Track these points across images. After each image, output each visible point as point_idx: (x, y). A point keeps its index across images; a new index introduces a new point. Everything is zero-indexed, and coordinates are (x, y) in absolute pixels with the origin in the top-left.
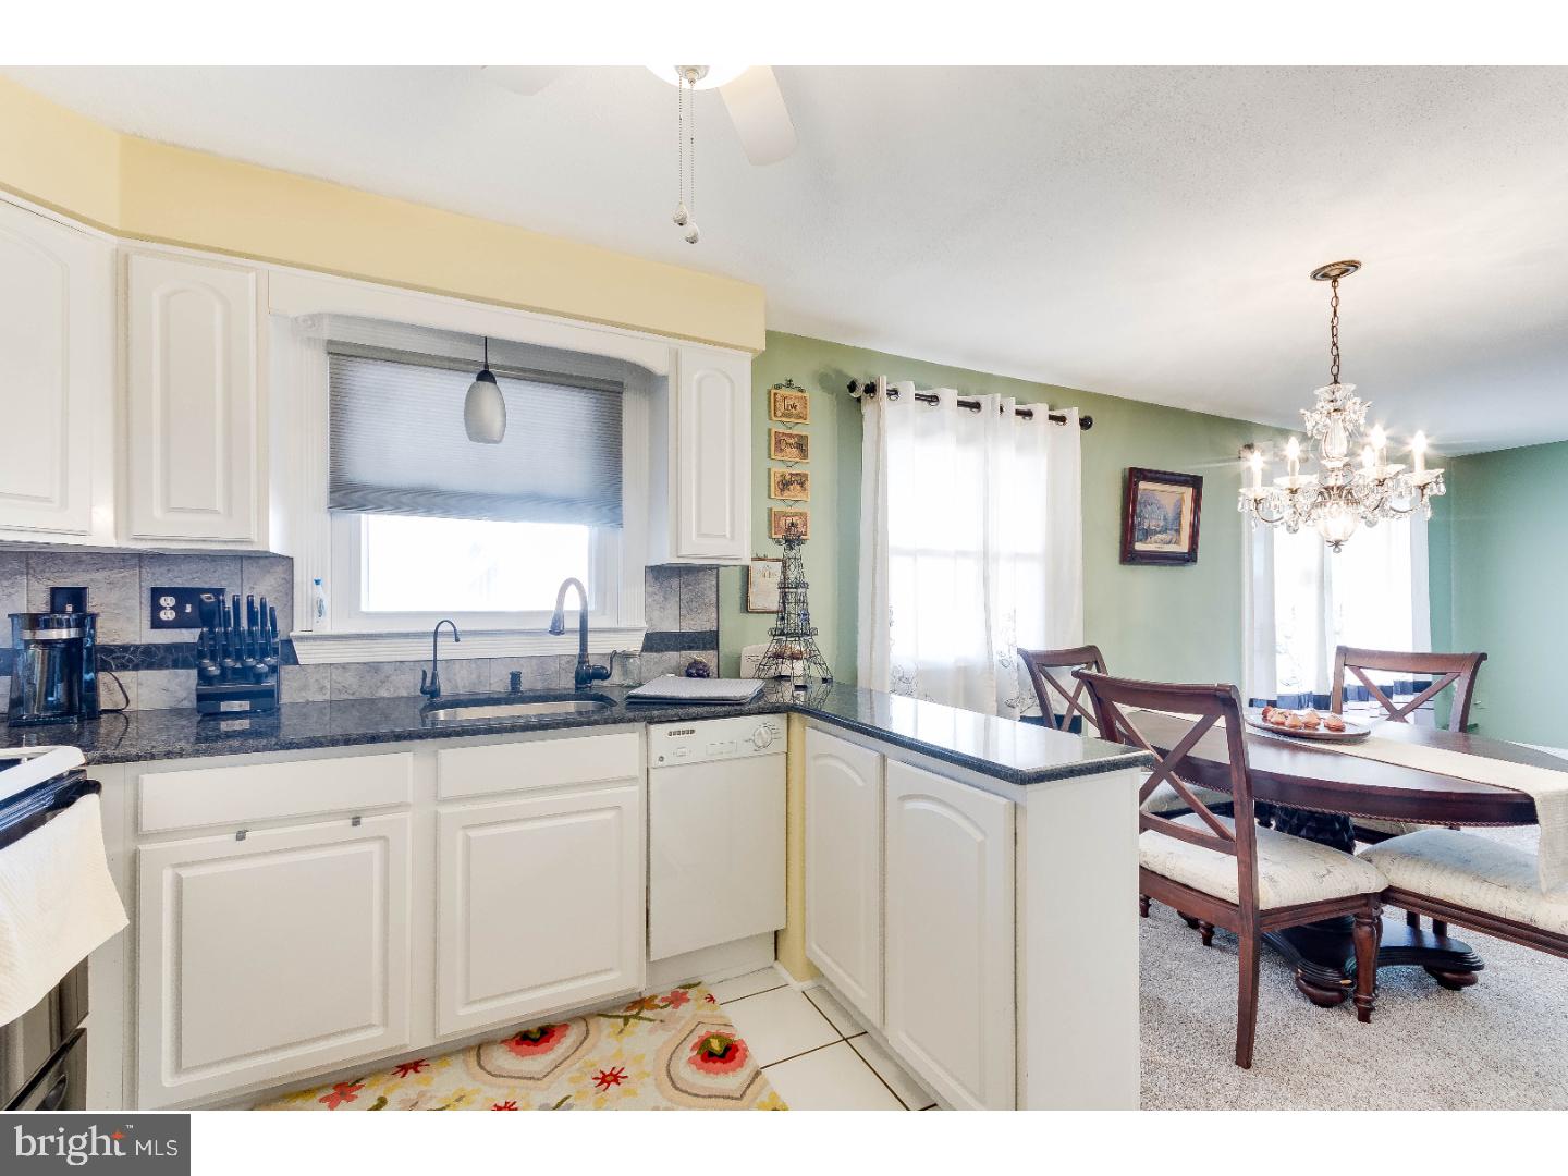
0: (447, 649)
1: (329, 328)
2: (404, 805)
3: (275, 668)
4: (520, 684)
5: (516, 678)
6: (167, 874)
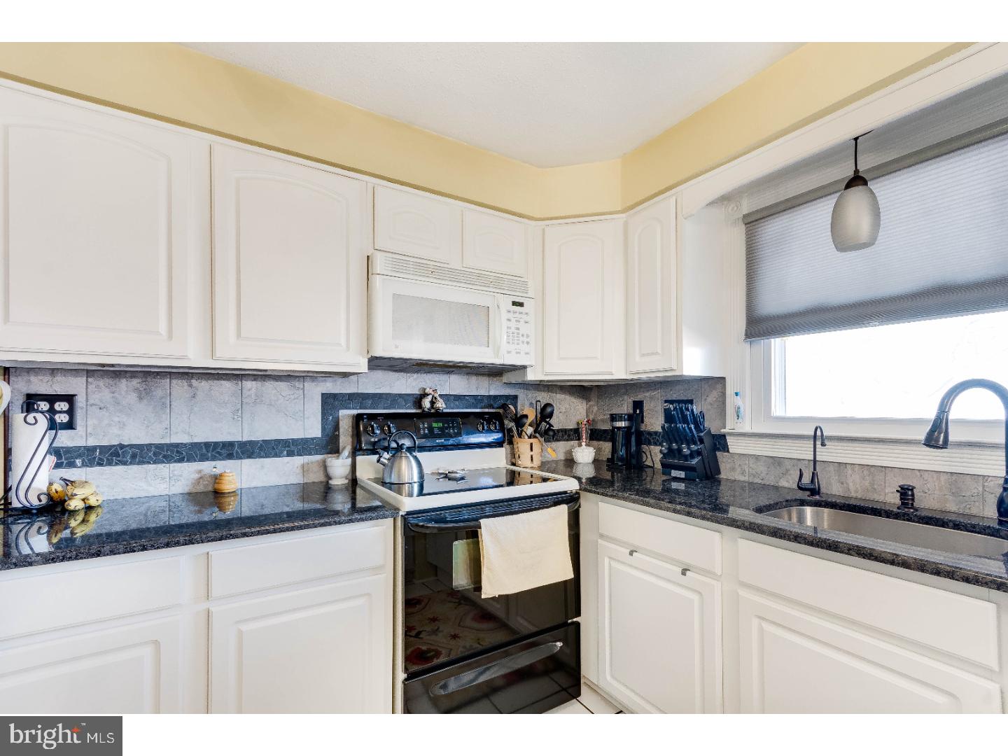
0: (825, 453)
1: (747, 206)
2: (714, 574)
3: (699, 453)
4: (913, 500)
5: (906, 493)
6: (607, 560)
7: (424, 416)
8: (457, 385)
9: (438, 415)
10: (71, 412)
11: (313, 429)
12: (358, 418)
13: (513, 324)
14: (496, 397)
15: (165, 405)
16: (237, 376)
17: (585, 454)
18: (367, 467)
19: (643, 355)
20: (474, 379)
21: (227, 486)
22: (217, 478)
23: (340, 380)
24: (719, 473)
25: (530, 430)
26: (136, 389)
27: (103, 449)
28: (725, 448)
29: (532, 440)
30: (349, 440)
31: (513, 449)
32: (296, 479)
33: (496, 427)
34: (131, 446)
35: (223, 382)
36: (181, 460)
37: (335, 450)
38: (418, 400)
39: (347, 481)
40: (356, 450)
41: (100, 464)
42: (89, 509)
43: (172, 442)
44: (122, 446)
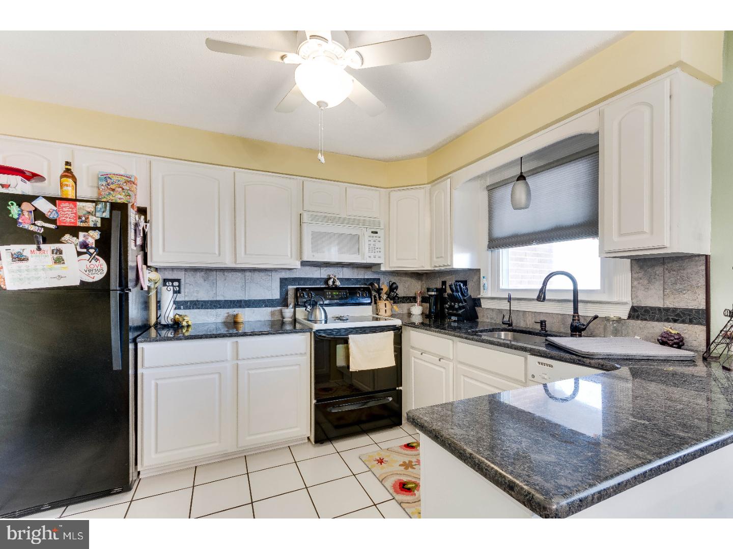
0: (515, 306)
1: (489, 181)
2: (450, 359)
3: (463, 307)
4: (545, 327)
5: (543, 323)
6: (413, 358)
7: (329, 288)
8: (347, 273)
9: (337, 288)
10: (179, 286)
11: (276, 295)
12: (297, 290)
13: (372, 243)
14: (368, 279)
15: (214, 284)
16: (243, 270)
17: (417, 310)
18: (301, 313)
19: (438, 258)
20: (356, 270)
21: (240, 320)
22: (235, 316)
23: (288, 272)
24: (478, 318)
25: (385, 297)
26: (203, 277)
27: (191, 302)
28: (480, 306)
29: (386, 302)
30: (293, 300)
31: (377, 307)
32: (268, 318)
33: (366, 295)
34: (202, 301)
35: (237, 273)
36: (220, 308)
37: (287, 306)
38: (326, 281)
39: (291, 320)
40: (296, 305)
41: (190, 309)
42: (188, 326)
43: (217, 299)
44: (198, 301)
